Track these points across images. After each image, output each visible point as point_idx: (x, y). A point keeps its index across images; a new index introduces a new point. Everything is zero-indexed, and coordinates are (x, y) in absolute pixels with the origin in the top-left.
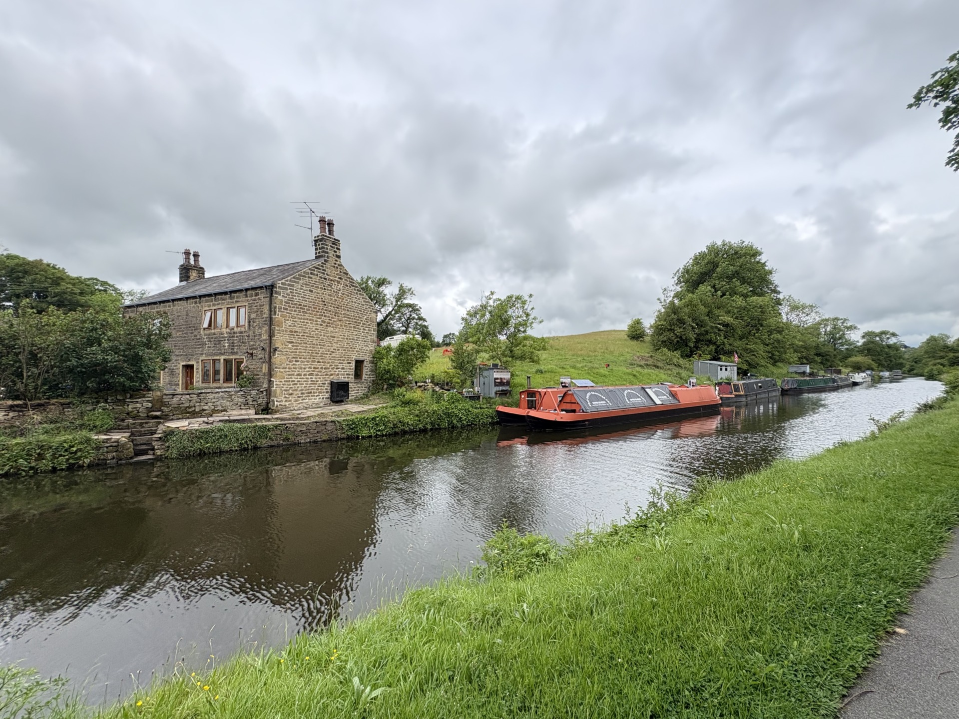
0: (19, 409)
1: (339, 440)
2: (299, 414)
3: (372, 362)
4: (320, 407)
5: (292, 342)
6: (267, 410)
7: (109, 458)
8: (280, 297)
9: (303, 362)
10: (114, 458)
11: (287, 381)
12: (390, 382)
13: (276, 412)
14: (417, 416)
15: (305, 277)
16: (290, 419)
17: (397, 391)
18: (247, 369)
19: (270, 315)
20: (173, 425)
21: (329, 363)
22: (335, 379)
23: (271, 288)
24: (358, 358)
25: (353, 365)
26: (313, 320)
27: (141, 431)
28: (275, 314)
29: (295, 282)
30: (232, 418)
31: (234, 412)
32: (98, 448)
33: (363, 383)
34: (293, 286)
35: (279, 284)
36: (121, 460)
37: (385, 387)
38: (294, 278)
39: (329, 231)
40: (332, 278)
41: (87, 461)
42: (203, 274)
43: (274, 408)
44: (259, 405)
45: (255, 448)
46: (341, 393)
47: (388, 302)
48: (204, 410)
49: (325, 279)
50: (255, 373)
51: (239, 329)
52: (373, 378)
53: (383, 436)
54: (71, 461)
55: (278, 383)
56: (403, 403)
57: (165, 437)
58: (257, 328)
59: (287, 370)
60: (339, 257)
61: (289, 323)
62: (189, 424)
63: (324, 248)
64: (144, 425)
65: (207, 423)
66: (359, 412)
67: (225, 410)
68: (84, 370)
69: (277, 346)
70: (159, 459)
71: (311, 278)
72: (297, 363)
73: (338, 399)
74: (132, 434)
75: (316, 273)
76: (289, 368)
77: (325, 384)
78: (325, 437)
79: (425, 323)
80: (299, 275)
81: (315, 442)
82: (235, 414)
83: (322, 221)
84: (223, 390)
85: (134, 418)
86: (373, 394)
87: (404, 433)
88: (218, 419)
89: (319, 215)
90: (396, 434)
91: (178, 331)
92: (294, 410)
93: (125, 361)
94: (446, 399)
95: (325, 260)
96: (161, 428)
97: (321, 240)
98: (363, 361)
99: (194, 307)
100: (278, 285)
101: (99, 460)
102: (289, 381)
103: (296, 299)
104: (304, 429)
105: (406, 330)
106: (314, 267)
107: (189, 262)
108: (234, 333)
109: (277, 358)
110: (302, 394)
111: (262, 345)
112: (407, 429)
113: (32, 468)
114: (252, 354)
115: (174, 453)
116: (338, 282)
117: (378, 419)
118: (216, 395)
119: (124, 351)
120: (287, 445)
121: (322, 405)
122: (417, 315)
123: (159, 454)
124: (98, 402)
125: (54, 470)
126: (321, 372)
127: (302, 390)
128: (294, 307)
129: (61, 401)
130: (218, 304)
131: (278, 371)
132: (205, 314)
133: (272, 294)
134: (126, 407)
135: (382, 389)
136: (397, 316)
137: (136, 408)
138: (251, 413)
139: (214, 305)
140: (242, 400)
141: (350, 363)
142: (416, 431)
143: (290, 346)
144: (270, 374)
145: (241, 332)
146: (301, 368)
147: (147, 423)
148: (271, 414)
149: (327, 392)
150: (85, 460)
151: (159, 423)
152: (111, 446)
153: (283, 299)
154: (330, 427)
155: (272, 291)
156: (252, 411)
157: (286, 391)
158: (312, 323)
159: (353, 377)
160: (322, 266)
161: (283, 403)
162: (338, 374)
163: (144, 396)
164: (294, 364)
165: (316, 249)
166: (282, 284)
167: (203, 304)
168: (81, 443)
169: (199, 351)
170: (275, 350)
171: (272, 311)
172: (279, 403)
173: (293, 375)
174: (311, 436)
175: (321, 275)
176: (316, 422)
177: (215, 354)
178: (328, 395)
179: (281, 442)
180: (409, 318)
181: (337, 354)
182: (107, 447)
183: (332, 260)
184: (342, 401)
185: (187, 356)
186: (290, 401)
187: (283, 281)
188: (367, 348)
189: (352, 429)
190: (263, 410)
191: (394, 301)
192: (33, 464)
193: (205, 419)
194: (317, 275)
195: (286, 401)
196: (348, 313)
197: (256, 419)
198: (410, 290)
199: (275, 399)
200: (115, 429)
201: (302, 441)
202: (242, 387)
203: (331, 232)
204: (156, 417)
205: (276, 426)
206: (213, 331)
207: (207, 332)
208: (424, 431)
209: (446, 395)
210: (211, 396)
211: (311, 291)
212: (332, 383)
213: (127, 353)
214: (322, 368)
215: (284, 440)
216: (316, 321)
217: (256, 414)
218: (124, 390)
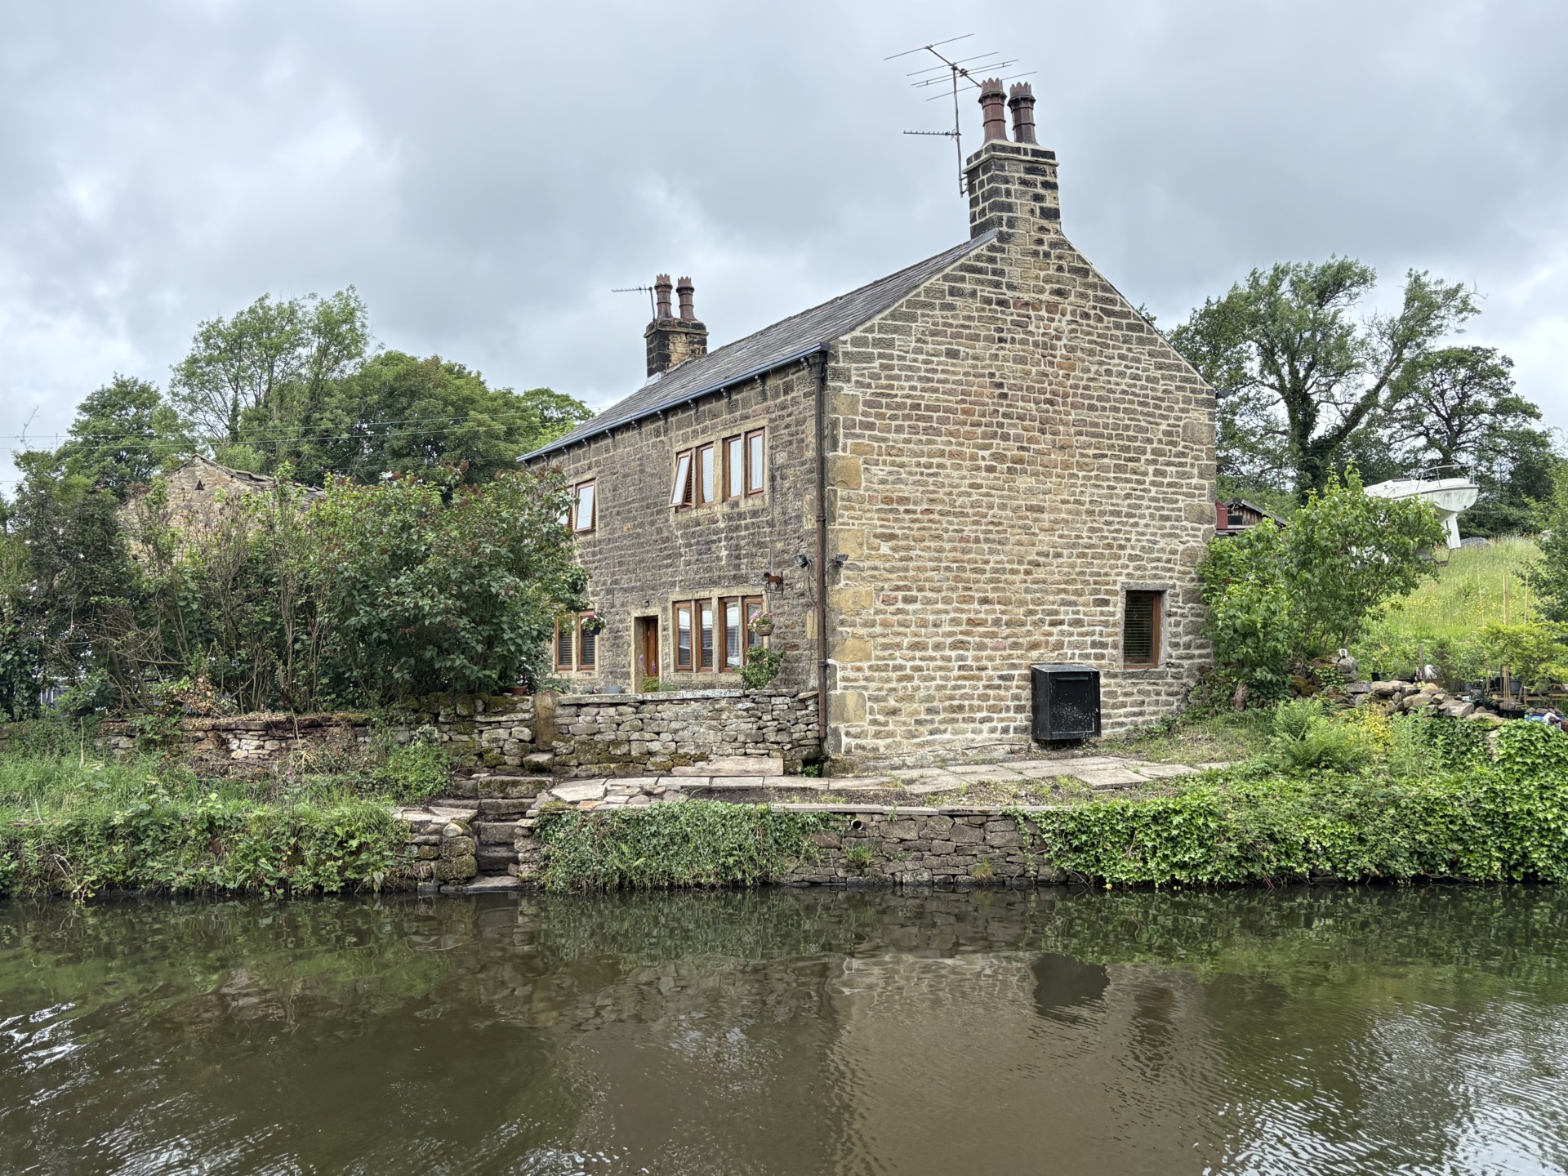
0: (280, 733)
1: (1030, 886)
2: (911, 782)
3: (1192, 596)
4: (991, 762)
5: (893, 537)
6: (816, 762)
7: (423, 875)
8: (848, 389)
9: (928, 601)
10: (431, 876)
11: (878, 669)
12: (1260, 674)
13: (845, 769)
14: (1350, 817)
15: (931, 306)
16: (875, 798)
17: (1285, 710)
18: (765, 628)
19: (820, 449)
20: (567, 792)
21: (1022, 603)
22: (1048, 661)
23: (820, 361)
24: (1137, 584)
25: (1118, 608)
26: (960, 455)
27: (499, 806)
28: (835, 447)
29: (896, 330)
30: (718, 783)
31: (728, 765)
32: (401, 846)
33: (1161, 676)
34: (890, 344)
35: (845, 344)
36: (446, 883)
37: (1241, 692)
38: (893, 316)
39: (1018, 127)
40: (1026, 297)
41: (379, 877)
42: (704, 342)
43: (840, 756)
44: (797, 744)
45: (766, 885)
46: (1072, 712)
47: (1359, 357)
48: (650, 754)
49: (1001, 303)
50: (790, 640)
51: (750, 502)
52: (1201, 656)
53: (1198, 886)
54: (349, 874)
55: (851, 674)
56: (1297, 761)
57: (542, 828)
58: (790, 497)
59: (878, 629)
60: (1053, 214)
61: (879, 472)
62: (606, 793)
63: (996, 192)
64: (509, 790)
65: (649, 794)
66: (1119, 787)
67: (703, 757)
68: (385, 636)
69: (842, 552)
70: (525, 889)
71: (951, 307)
72: (911, 607)
73: (1057, 735)
74: (481, 813)
75: (967, 287)
76: (884, 624)
77: (1009, 678)
78: (982, 872)
79: (1535, 426)
80: (910, 304)
81: (950, 884)
82: (730, 769)
83: (991, 97)
84: (699, 694)
85: (493, 768)
86: (1197, 719)
87: (1290, 883)
88: (679, 782)
89: (981, 78)
90: (1253, 885)
91: (625, 520)
92: (904, 765)
93: (462, 613)
94: (1498, 753)
95: (1003, 238)
96: (543, 800)
97: (986, 166)
98: (1159, 594)
99: (654, 445)
100: (841, 349)
101: (402, 877)
102: (886, 668)
103: (902, 389)
104: (912, 835)
105: (1446, 459)
106: (964, 268)
107: (667, 314)
108: (741, 516)
109: (845, 591)
110: (929, 711)
111: (803, 551)
112: (1303, 869)
113: (282, 882)
114: (779, 581)
115: (557, 877)
116: (1052, 308)
117: (1177, 820)
118: (682, 710)
119: (459, 584)
120: (858, 885)
121: (1000, 752)
122: (1496, 394)
123: (525, 875)
124: (419, 722)
125: (318, 892)
126: (993, 635)
127: (930, 699)
128: (894, 417)
129: (351, 716)
130: (704, 431)
131: (847, 634)
132: (678, 460)
133: (823, 380)
134: (476, 736)
135: (1230, 703)
136: (1402, 405)
137: (496, 740)
138: (768, 771)
139: (695, 434)
140: (748, 726)
141: (1106, 603)
142: (1345, 883)
143: (885, 548)
144: (824, 646)
145: (755, 514)
146: (923, 624)
147: (515, 784)
148: (829, 775)
149: (1019, 709)
150: (375, 875)
151: (541, 786)
152: (426, 843)
153: (859, 392)
154: (999, 835)
155: (824, 370)
156: (775, 764)
157: (876, 699)
158: (958, 467)
159: (1119, 653)
160: (992, 260)
161: (869, 742)
162: (1059, 645)
163: (513, 709)
164: (899, 611)
165: (974, 203)
166: (856, 342)
167: (672, 434)
168: (368, 829)
169: (666, 575)
170: (837, 564)
171: (826, 437)
172: (853, 742)
173: (899, 646)
174: (935, 861)
175: (988, 292)
176: (952, 815)
177: (700, 585)
178: (1022, 719)
179: (841, 873)
180: (1456, 412)
181: (1052, 572)
182: (418, 845)
183: (1024, 234)
184: (1075, 743)
185: (646, 593)
186: (891, 734)
187: (857, 333)
188: (1174, 544)
189: (1077, 850)
190: (807, 762)
191: (1384, 347)
192: (284, 873)
193: (648, 782)
194: (973, 294)
195: (877, 735)
196: (1093, 416)
197: (780, 790)
198: (1451, 294)
199: (842, 728)
200: (449, 797)
201: (907, 878)
202: (751, 685)
203: (1023, 129)
204: (539, 769)
205: (826, 819)
206: (694, 514)
207: (683, 517)
208: (1382, 883)
209: (1500, 734)
210: (668, 711)
211: (952, 354)
212: (1035, 677)
213: (465, 588)
214: (997, 622)
215: (848, 868)
216: (973, 458)
217: (787, 772)
218: (472, 690)
